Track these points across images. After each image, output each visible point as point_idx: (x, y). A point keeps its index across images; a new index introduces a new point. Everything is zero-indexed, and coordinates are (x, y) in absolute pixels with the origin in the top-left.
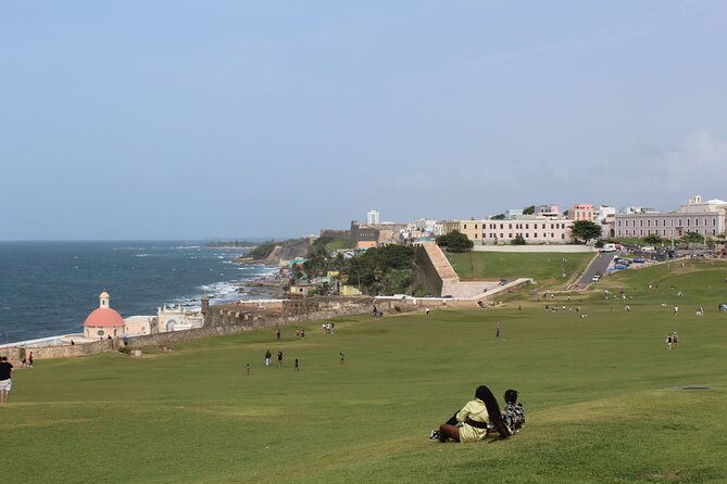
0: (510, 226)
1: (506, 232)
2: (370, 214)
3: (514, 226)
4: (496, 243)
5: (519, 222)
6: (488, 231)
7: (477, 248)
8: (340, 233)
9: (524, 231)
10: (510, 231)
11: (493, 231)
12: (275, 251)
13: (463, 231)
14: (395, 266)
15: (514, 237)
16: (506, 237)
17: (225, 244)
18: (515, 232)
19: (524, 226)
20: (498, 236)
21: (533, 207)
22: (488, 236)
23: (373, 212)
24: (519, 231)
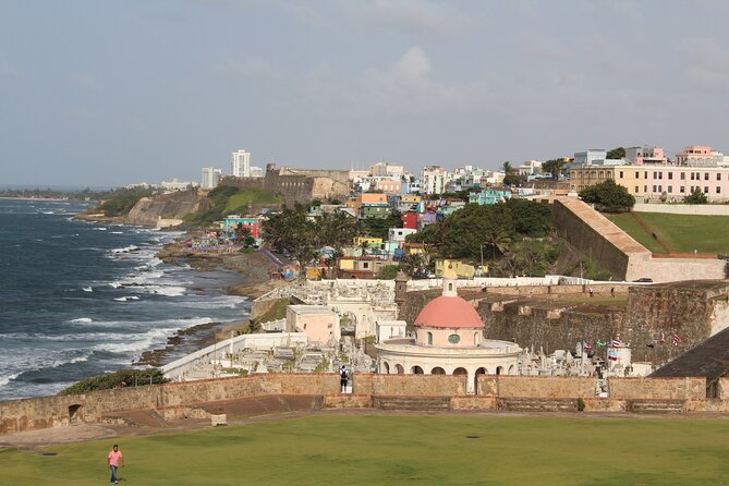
0: (683, 176)
1: (677, 183)
2: (237, 155)
3: (688, 176)
4: (663, 201)
5: (695, 170)
6: (651, 182)
7: (637, 208)
8: (249, 181)
9: (702, 184)
10: (682, 183)
11: (658, 182)
12: (139, 206)
13: (618, 181)
14: (526, 232)
15: (688, 193)
16: (676, 192)
17: (18, 193)
18: (689, 184)
19: (702, 177)
20: (665, 189)
21: (621, 149)
22: (650, 189)
23: (241, 153)
24: (695, 183)
